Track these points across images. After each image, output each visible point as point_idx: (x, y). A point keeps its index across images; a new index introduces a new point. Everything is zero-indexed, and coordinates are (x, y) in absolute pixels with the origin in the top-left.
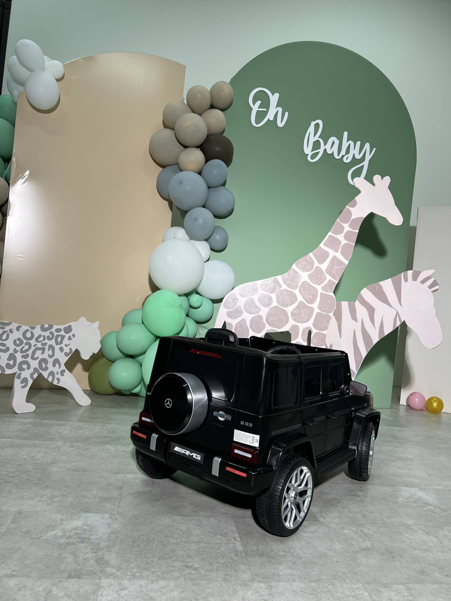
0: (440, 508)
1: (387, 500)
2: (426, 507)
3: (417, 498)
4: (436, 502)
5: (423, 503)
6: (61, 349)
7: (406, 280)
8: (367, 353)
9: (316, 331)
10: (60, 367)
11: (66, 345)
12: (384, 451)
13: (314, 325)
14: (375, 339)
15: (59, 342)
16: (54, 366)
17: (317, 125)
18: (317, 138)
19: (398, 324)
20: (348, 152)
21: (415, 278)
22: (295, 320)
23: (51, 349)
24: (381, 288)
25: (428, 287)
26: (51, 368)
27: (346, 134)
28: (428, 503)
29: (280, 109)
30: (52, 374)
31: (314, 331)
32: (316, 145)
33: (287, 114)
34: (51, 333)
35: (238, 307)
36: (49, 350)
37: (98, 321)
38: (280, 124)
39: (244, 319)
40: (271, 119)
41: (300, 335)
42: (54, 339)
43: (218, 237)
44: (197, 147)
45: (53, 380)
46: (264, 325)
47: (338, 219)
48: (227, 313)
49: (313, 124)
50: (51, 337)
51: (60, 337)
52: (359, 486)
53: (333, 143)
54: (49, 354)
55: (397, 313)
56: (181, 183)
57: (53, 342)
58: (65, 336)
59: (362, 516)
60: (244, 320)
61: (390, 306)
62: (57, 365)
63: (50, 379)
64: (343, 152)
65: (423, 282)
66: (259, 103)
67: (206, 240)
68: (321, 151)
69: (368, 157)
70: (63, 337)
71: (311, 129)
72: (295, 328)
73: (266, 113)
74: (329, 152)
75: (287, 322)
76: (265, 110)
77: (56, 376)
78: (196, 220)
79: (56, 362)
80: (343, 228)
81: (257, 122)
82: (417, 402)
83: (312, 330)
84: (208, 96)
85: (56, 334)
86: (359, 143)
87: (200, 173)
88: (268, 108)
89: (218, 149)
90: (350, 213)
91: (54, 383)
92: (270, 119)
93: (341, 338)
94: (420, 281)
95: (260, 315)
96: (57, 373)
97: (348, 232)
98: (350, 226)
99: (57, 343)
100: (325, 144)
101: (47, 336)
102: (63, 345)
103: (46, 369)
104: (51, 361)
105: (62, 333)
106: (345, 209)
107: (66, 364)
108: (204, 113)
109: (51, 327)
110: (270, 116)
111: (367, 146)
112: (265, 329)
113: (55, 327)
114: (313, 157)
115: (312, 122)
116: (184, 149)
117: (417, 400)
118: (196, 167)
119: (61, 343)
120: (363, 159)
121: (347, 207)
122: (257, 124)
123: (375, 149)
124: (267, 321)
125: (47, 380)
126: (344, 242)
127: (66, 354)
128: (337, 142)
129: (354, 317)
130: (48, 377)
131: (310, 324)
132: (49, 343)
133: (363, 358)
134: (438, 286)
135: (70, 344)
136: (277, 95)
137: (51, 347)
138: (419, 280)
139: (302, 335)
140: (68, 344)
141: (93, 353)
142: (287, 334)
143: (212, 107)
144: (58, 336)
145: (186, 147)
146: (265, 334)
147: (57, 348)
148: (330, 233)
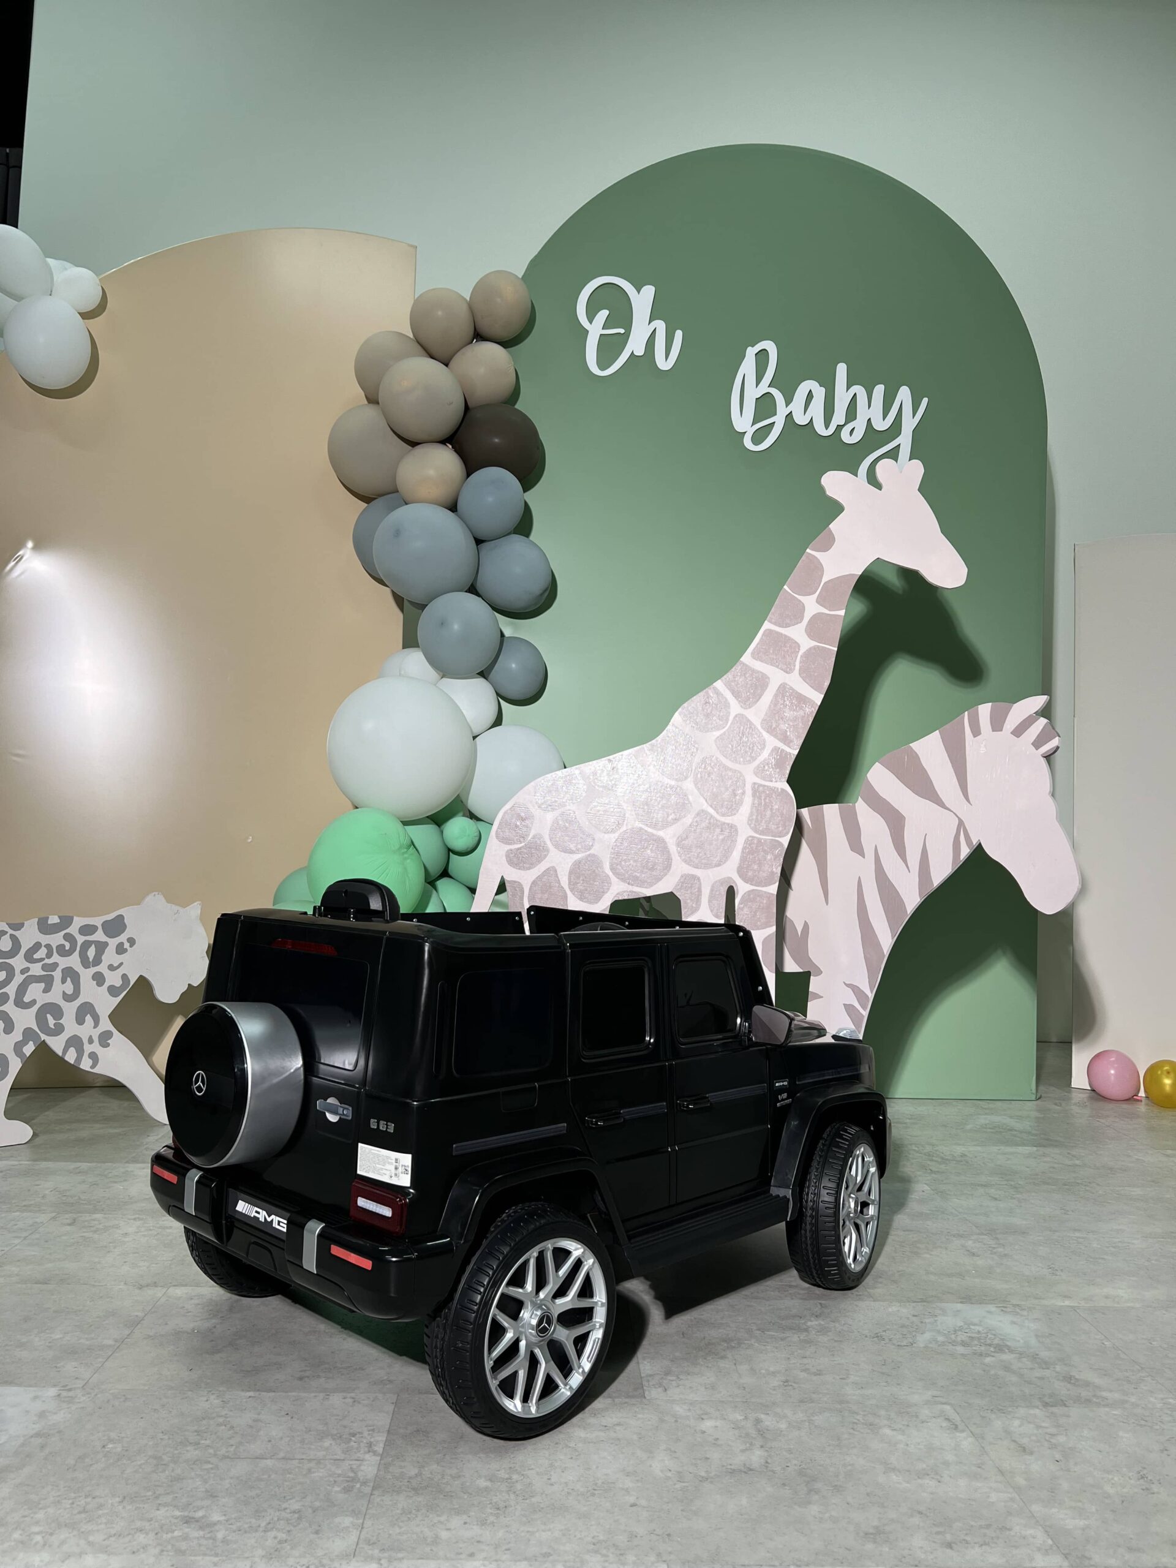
0: (1034, 1357)
1: (884, 1340)
2: (993, 1356)
3: (979, 1332)
4: (1033, 1341)
5: (990, 1345)
6: (99, 979)
7: (976, 732)
8: (893, 938)
9: (748, 887)
10: (96, 1025)
11: (111, 968)
12: (953, 1211)
13: (741, 872)
14: (912, 901)
15: (91, 960)
16: (80, 1021)
17: (762, 355)
18: (764, 388)
19: (965, 852)
20: (851, 413)
21: (997, 724)
22: (688, 862)
23: (69, 979)
24: (915, 757)
25: (1032, 744)
26: (71, 1027)
27: (842, 370)
28: (1007, 1346)
29: (660, 325)
30: (75, 1042)
31: (742, 889)
32: (765, 407)
33: (679, 334)
34: (69, 937)
35: (534, 837)
36: (63, 981)
37: (199, 902)
38: (664, 363)
39: (553, 867)
40: (640, 351)
41: (705, 899)
42: (77, 953)
43: (514, 666)
44: (443, 442)
45: (79, 1058)
46: (607, 881)
47: (785, 587)
48: (507, 856)
49: (751, 352)
50: (67, 948)
51: (93, 946)
52: (820, 1304)
53: (810, 396)
54: (64, 991)
55: (961, 823)
56: (397, 533)
57: (74, 961)
58: (106, 944)
59: (782, 1383)
60: (552, 872)
61: (942, 805)
62: (88, 1018)
63: (71, 1057)
64: (839, 417)
65: (1018, 731)
66: (603, 314)
67: (483, 674)
68: (779, 420)
69: (909, 424)
70: (101, 947)
71: (748, 366)
72: (690, 881)
73: (624, 338)
74: (801, 419)
75: (668, 866)
76: (622, 331)
77: (88, 1049)
78: (442, 624)
79: (86, 1011)
80: (801, 609)
81: (603, 364)
82: (1112, 1078)
83: (736, 885)
84: (463, 312)
85: (80, 939)
86: (880, 390)
87: (453, 508)
88: (627, 324)
89: (497, 440)
90: (818, 568)
91: (82, 1067)
92: (636, 354)
93: (827, 903)
94: (1011, 731)
95: (594, 855)
96: (91, 1041)
97: (816, 617)
98: (820, 601)
99: (86, 963)
100: (788, 402)
101: (57, 947)
102: (102, 968)
103: (59, 1030)
104: (70, 1010)
105: (99, 936)
106: (804, 557)
107: (112, 1017)
108: (456, 356)
109: (66, 921)
110: (636, 345)
111: (904, 394)
112: (610, 891)
113: (78, 922)
114: (757, 438)
115: (749, 348)
116: (410, 447)
117: (1112, 1072)
118: (440, 491)
119: (97, 961)
120: (896, 429)
121: (808, 551)
122: (602, 367)
123: (925, 401)
124: (612, 869)
125: (61, 1060)
126: (806, 643)
127: (113, 991)
128: (819, 393)
129: (856, 845)
130: (65, 1051)
131: (729, 871)
132: (63, 962)
133: (884, 956)
134: (1057, 738)
135: (121, 964)
136: (649, 291)
137: (70, 974)
138: (1009, 727)
139: (710, 901)
140: (115, 965)
141: (189, 985)
142: (671, 899)
143: (479, 336)
144: (86, 945)
145: (413, 444)
146: (611, 904)
147: (86, 975)
148: (767, 625)
